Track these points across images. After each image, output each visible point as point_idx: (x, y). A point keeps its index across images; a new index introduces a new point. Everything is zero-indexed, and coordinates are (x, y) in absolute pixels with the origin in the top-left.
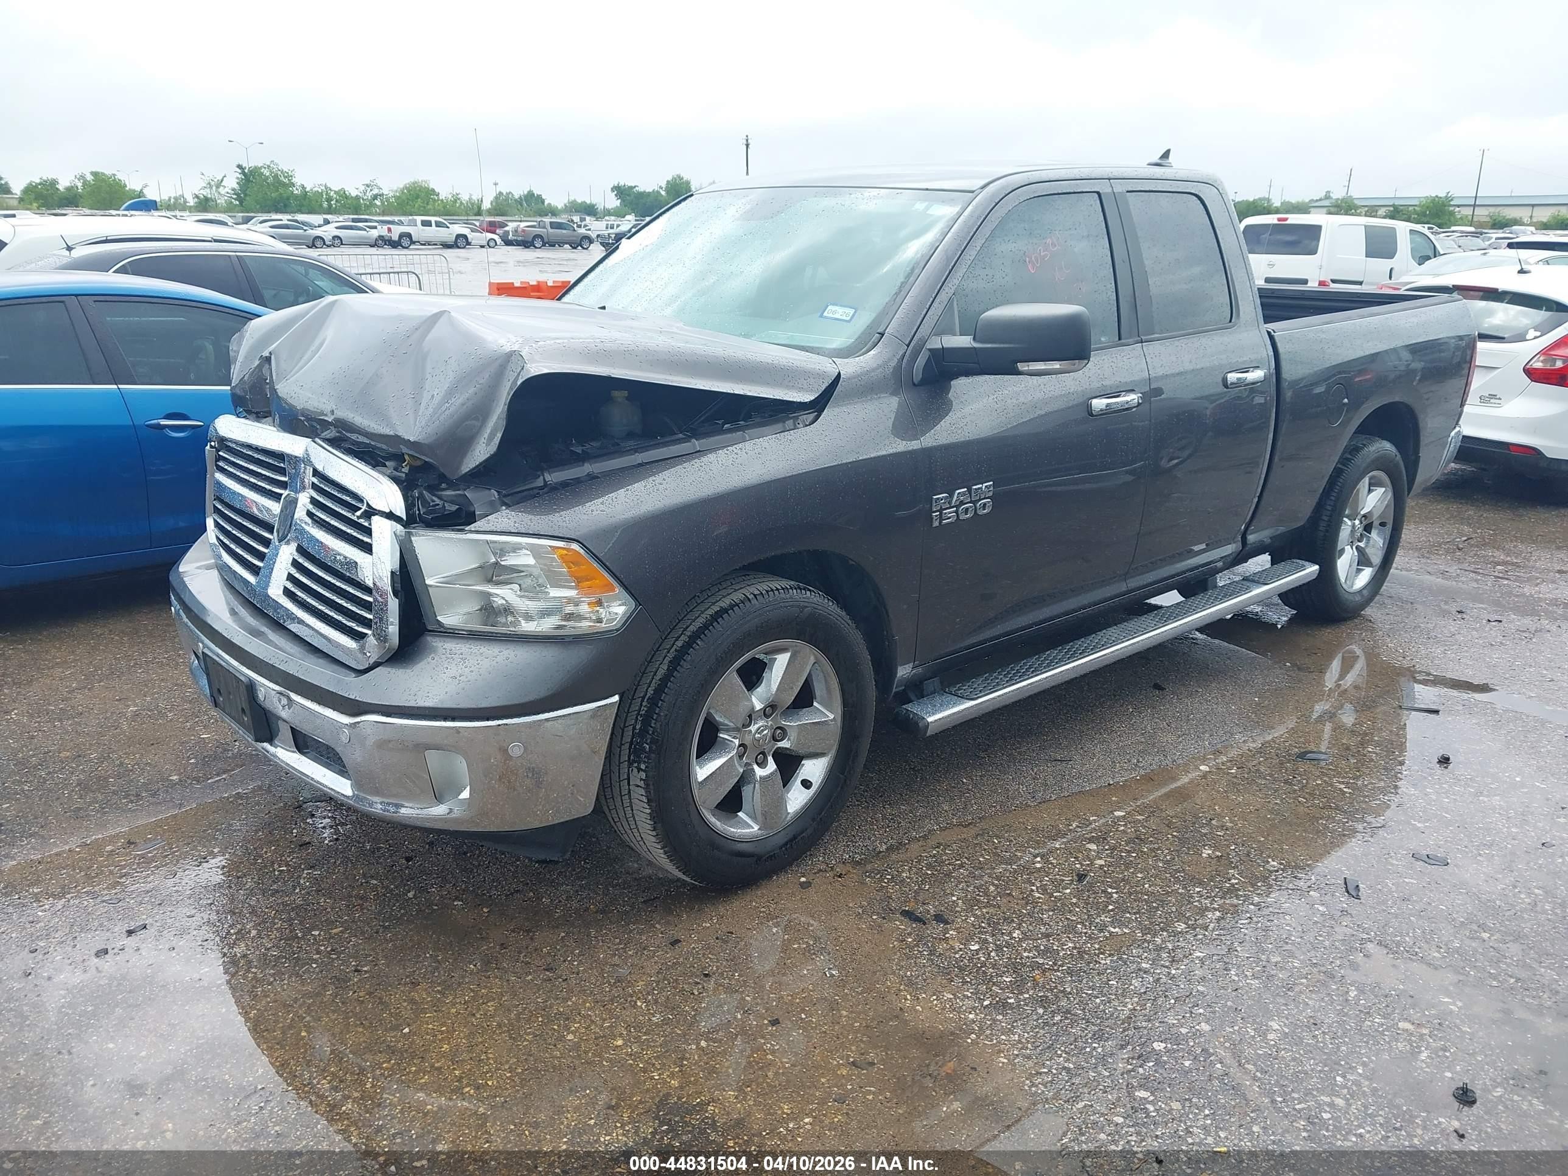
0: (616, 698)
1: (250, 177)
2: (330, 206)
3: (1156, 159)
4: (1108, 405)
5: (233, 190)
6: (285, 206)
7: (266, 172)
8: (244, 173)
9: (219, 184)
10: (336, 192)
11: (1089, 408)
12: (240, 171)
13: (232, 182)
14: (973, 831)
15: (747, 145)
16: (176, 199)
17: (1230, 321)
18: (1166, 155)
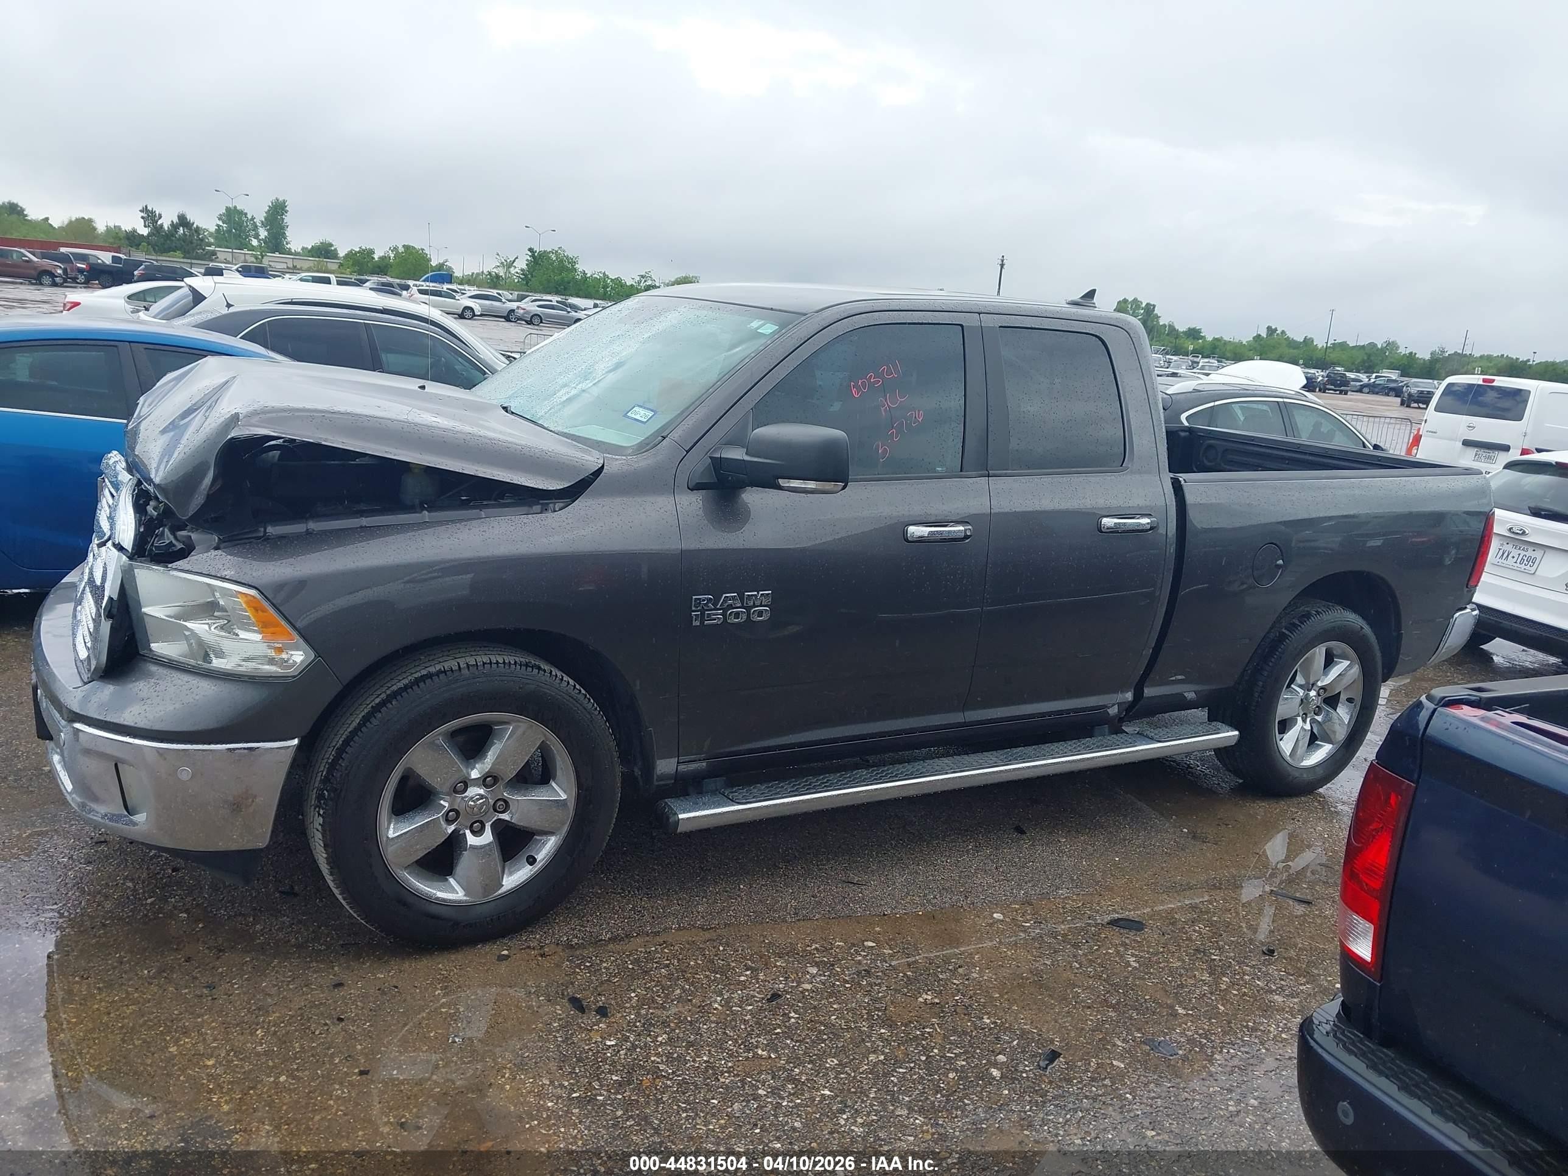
0: (296, 742)
1: (538, 259)
2: (605, 293)
3: (1077, 297)
4: (931, 533)
5: (522, 270)
6: (565, 289)
7: (553, 257)
8: (533, 256)
9: (511, 265)
10: (612, 280)
11: (905, 532)
12: (530, 254)
13: (521, 264)
14: (707, 935)
15: (1002, 266)
16: (478, 274)
17: (1121, 466)
18: (1091, 294)
